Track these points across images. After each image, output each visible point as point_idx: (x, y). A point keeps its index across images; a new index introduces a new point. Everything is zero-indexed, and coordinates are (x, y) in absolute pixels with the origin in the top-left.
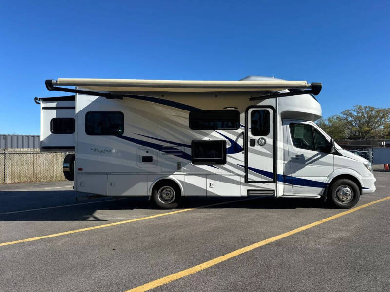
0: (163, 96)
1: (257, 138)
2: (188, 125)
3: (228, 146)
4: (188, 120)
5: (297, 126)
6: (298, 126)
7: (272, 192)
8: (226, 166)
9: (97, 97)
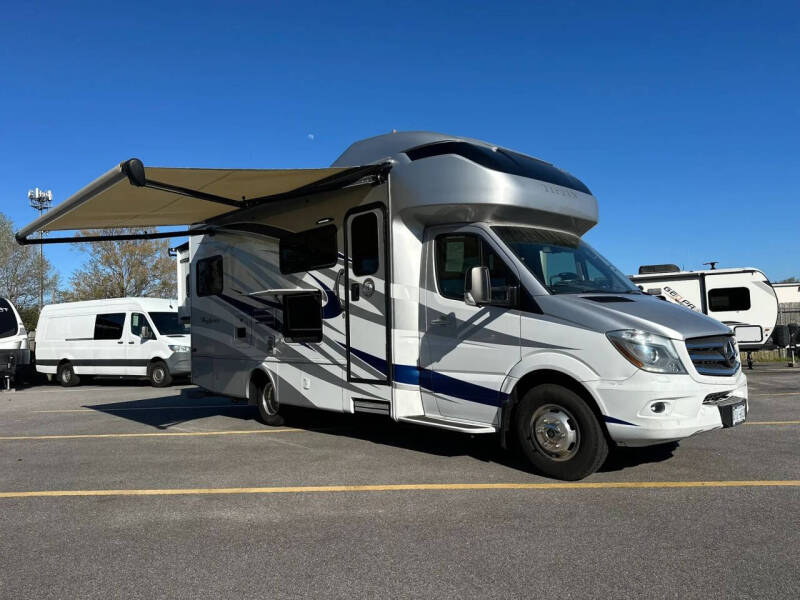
0: (253, 218)
1: (361, 280)
2: (278, 265)
3: (324, 303)
4: (278, 256)
5: (451, 241)
6: (454, 240)
7: (386, 407)
8: (323, 345)
9: (202, 236)
